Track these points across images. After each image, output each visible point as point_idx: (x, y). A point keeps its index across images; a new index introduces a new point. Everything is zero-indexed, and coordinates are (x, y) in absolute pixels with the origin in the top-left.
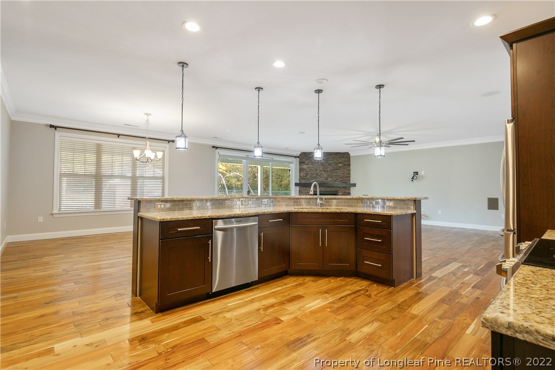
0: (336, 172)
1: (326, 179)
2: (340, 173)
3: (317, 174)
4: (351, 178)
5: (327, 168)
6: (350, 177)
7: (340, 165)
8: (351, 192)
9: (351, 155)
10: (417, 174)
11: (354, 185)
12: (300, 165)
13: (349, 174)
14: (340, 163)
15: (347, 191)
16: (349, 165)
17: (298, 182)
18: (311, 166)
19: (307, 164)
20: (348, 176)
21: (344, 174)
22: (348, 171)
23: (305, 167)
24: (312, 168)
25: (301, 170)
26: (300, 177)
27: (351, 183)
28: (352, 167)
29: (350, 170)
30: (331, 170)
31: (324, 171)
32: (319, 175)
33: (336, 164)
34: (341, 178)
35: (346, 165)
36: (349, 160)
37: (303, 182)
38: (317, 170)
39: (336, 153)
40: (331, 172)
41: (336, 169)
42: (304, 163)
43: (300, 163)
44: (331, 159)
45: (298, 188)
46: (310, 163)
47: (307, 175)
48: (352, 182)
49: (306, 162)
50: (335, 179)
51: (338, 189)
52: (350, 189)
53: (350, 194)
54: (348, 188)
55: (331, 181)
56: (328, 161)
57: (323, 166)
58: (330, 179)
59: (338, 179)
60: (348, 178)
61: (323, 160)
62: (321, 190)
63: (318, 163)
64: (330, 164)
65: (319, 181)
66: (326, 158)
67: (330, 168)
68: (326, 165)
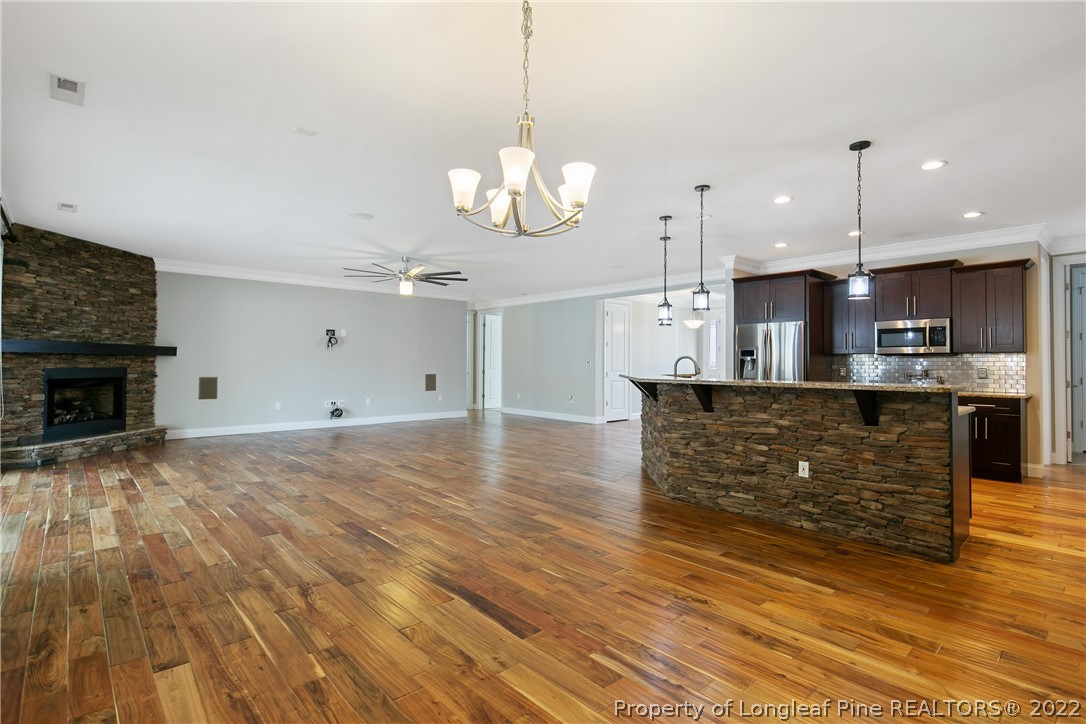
0: (123, 312)
1: (98, 331)
2: (132, 314)
3: (69, 311)
4: (158, 332)
5: (98, 294)
6: (154, 328)
7: (133, 291)
8: (158, 371)
9: (158, 268)
10: (334, 334)
11: (171, 351)
12: (9, 271)
13: (153, 319)
14: (133, 285)
15: (144, 368)
16: (154, 295)
18: (48, 280)
19: (34, 272)
20: (152, 325)
21: (141, 318)
22: (149, 312)
23: (28, 279)
24: (53, 289)
25: (10, 289)
26: (6, 315)
27: (157, 344)
28: (160, 301)
29: (154, 309)
30: (110, 302)
31: (92, 304)
32: (77, 317)
33: (124, 287)
34: (135, 330)
35: (145, 292)
36: (154, 282)
38: (65, 298)
39: (125, 252)
40: (110, 310)
41: (123, 303)
44: (109, 269)
47: (33, 310)
48: (159, 342)
49: (34, 265)
50: (120, 332)
51: (128, 362)
52: (153, 362)
53: (154, 375)
54: (150, 359)
55: (108, 338)
56: (103, 272)
57: (88, 288)
58: (106, 331)
59: (127, 334)
60: (152, 332)
61: (88, 267)
62: (81, 366)
63: (73, 273)
64: (106, 284)
65: (75, 336)
66: (97, 262)
67: (107, 296)
68: (97, 283)
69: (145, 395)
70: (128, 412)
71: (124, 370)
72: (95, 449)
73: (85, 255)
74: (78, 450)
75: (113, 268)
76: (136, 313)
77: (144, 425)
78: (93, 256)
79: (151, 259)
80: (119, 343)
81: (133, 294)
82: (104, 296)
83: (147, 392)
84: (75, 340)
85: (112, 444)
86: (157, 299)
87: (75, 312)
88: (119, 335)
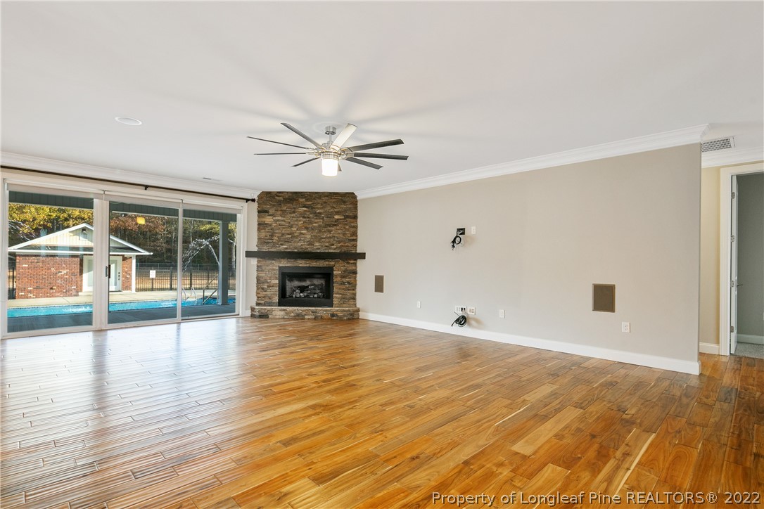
0: (330, 231)
1: (311, 244)
2: (337, 232)
4: (359, 243)
5: (311, 223)
6: (356, 240)
7: (337, 217)
8: (358, 270)
9: (359, 197)
10: (463, 233)
11: (362, 256)
12: (259, 216)
13: (355, 234)
14: (337, 213)
15: (351, 268)
16: (355, 217)
17: (255, 249)
18: (280, 218)
19: (273, 215)
20: (354, 238)
21: (344, 234)
22: (352, 230)
23: (268, 219)
24: (283, 223)
25: (261, 226)
26: (259, 239)
27: (358, 252)
28: (360, 221)
29: (356, 227)
30: (320, 226)
31: (307, 228)
32: (297, 237)
33: (330, 215)
34: (339, 242)
35: (347, 217)
36: (356, 208)
37: (265, 248)
38: (291, 226)
39: (330, 193)
40: (320, 231)
41: (330, 226)
42: (267, 212)
43: (259, 212)
44: (319, 206)
45: (254, 262)
46: (279, 213)
47: (272, 236)
48: (359, 249)
49: (272, 211)
50: (327, 244)
51: (333, 263)
52: (355, 264)
53: (355, 273)
54: (352, 262)
55: (319, 249)
56: (314, 208)
57: (304, 219)
58: (317, 244)
59: (333, 245)
60: (353, 243)
61: (304, 207)
62: (300, 265)
63: (294, 212)
64: (318, 215)
65: (295, 248)
66: (310, 203)
67: (317, 223)
68: (311, 216)
69: (348, 286)
70: (334, 295)
71: (331, 269)
72: (292, 314)
73: (302, 200)
74: (282, 313)
75: (322, 204)
76: (339, 231)
77: (345, 305)
78: (307, 200)
79: (353, 193)
80: (327, 251)
81: (338, 219)
82: (316, 223)
83: (348, 283)
84: (296, 250)
85: (304, 313)
86: (358, 220)
87: (296, 234)
88: (326, 246)
